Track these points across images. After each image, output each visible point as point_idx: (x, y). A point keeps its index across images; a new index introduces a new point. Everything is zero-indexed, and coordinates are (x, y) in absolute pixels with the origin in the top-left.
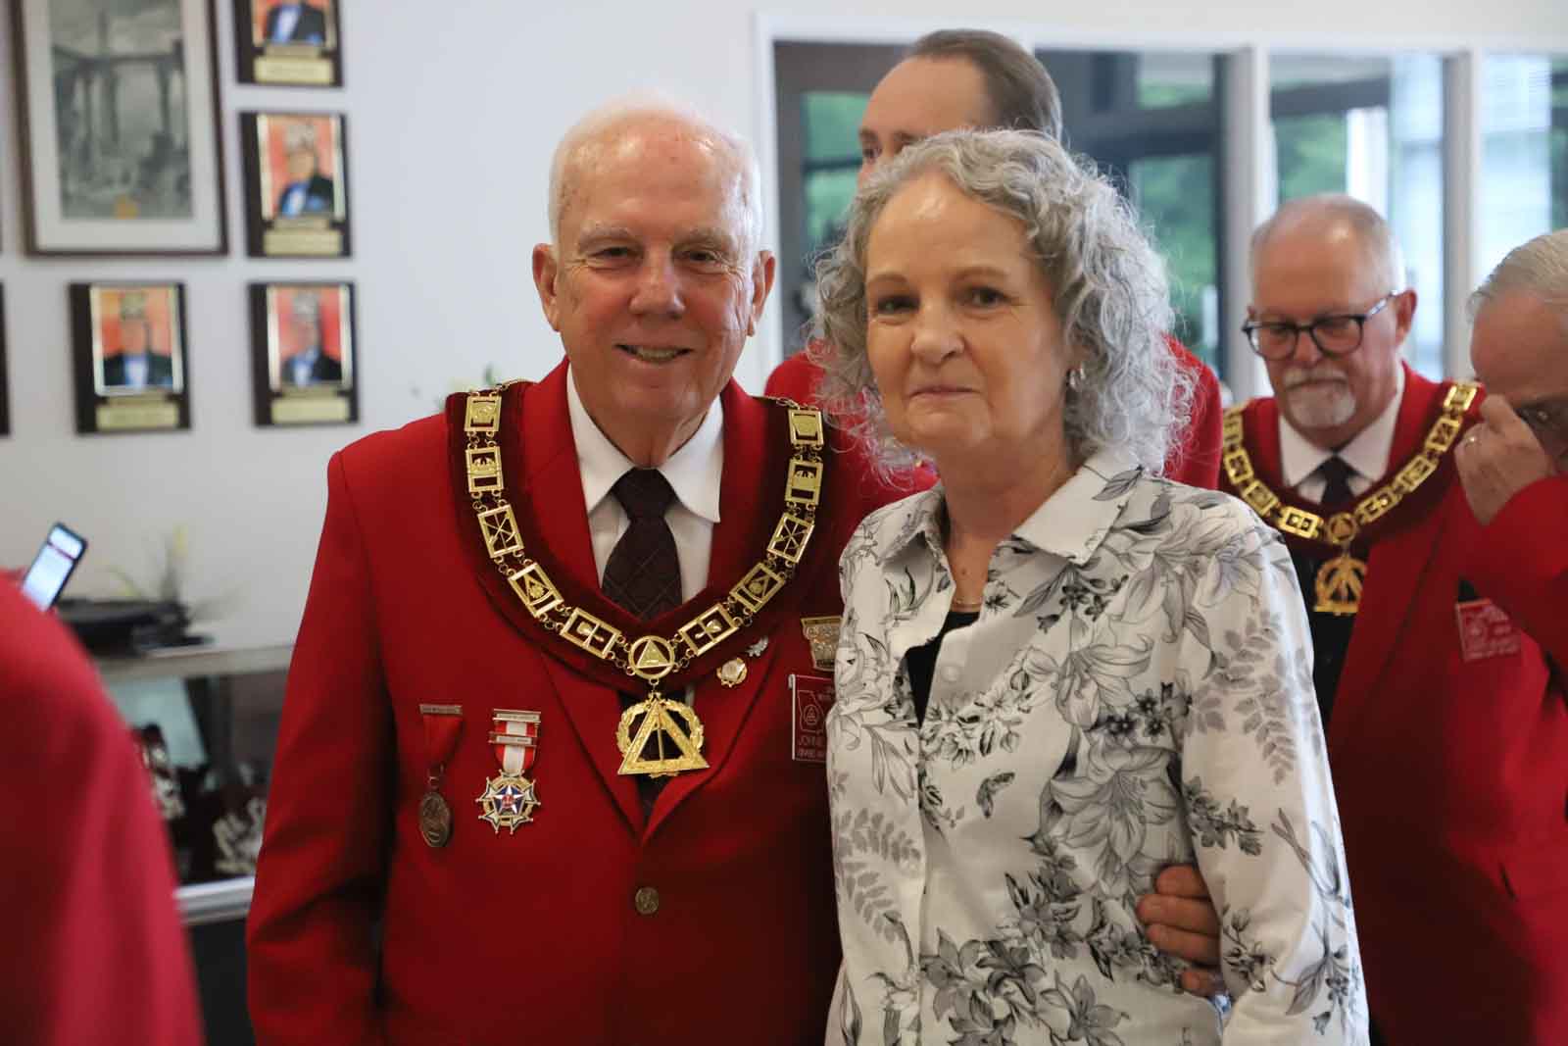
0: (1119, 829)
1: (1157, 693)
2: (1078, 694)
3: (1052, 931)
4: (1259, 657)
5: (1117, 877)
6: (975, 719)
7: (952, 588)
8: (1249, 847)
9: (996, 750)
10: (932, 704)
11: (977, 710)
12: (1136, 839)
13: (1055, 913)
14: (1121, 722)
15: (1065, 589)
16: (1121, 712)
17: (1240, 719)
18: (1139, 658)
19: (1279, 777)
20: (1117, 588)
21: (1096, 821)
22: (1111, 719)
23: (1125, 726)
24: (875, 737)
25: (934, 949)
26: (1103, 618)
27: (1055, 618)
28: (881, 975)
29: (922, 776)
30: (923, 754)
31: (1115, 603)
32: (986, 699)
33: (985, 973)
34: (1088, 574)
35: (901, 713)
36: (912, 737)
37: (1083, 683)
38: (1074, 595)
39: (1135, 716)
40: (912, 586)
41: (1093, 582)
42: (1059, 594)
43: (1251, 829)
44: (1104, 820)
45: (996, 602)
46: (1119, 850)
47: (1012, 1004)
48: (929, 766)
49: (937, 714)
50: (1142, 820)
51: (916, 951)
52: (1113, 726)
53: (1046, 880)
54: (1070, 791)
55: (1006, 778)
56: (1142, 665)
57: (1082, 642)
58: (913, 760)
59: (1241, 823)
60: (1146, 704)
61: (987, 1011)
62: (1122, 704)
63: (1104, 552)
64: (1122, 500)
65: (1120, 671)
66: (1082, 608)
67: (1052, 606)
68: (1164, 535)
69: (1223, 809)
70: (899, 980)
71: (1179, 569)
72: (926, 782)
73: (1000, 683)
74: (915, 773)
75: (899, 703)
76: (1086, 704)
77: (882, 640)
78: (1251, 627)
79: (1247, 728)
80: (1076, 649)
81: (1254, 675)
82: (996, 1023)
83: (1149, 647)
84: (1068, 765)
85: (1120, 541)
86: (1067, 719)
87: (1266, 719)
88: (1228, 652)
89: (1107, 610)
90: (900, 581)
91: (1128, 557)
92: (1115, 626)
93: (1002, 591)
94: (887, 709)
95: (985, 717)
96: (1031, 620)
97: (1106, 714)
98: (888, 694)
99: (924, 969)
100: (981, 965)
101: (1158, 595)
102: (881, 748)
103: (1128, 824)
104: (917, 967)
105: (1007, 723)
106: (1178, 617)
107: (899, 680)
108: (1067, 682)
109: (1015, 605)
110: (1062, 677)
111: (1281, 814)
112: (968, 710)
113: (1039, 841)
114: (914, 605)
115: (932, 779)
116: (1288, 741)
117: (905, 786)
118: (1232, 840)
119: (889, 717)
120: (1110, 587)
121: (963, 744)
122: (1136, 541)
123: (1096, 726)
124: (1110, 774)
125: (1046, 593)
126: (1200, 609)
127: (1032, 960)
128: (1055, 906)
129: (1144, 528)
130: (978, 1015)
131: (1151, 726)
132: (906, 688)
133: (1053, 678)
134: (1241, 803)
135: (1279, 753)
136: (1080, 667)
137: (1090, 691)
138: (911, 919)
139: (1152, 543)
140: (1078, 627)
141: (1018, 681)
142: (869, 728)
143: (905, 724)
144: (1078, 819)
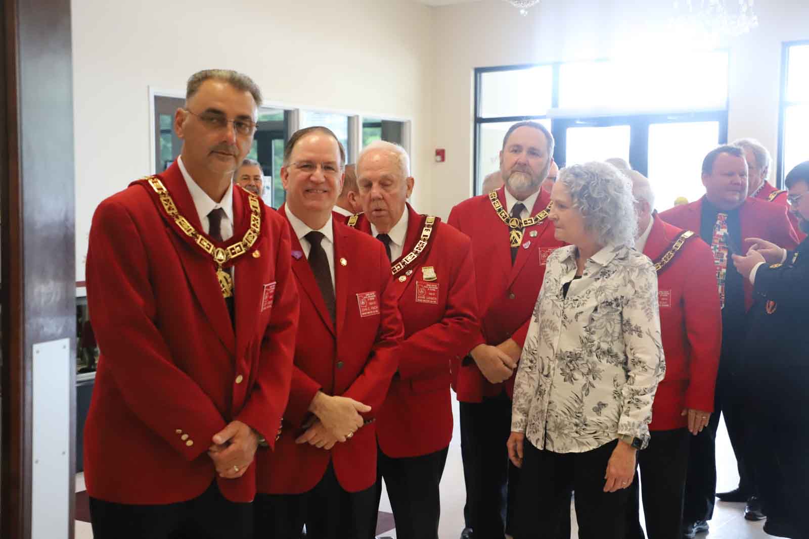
0: (608, 325)
1: (619, 297)
2: (601, 295)
3: (588, 349)
4: (647, 293)
5: (609, 337)
6: (577, 300)
7: (577, 269)
8: (640, 336)
9: (580, 307)
10: (567, 296)
11: (578, 298)
12: (613, 327)
13: (589, 345)
14: (609, 303)
15: (602, 272)
16: (610, 301)
17: (641, 306)
18: (616, 289)
19: (649, 320)
20: (614, 272)
21: (602, 323)
22: (607, 302)
23: (610, 304)
24: (553, 302)
25: (559, 353)
26: (609, 279)
27: (599, 279)
28: (548, 357)
29: (563, 312)
30: (564, 308)
31: (612, 276)
32: (580, 295)
33: (569, 359)
34: (607, 269)
35: (560, 297)
36: (562, 304)
37: (602, 293)
38: (603, 274)
39: (613, 302)
40: (567, 267)
41: (609, 271)
42: (600, 273)
43: (641, 332)
44: (605, 323)
45: (586, 274)
46: (609, 329)
47: (574, 366)
48: (565, 310)
49: (568, 298)
50: (615, 324)
51: (555, 353)
52: (607, 304)
53: (587, 337)
54: (596, 316)
55: (582, 312)
56: (616, 290)
57: (603, 284)
58: (562, 309)
59: (639, 330)
60: (616, 300)
61: (569, 367)
62: (610, 299)
63: (611, 264)
64: (617, 253)
65: (610, 291)
66: (605, 277)
67: (598, 276)
68: (626, 261)
69: (633, 326)
70: (552, 359)
71: (628, 270)
72: (564, 314)
73: (584, 292)
74: (562, 312)
75: (560, 295)
76: (602, 298)
77: (558, 280)
78: (645, 286)
79: (642, 309)
80: (602, 285)
81: (645, 297)
82: (571, 370)
83: (618, 287)
84: (596, 309)
85: (616, 262)
86: (597, 300)
87: (647, 307)
88: (640, 291)
89: (610, 277)
90: (564, 266)
91: (617, 265)
92: (611, 281)
93: (587, 272)
94: (557, 296)
95: (579, 300)
96: (593, 279)
97: (606, 301)
98: (557, 293)
99: (556, 357)
100: (568, 357)
101: (623, 275)
102: (554, 305)
103: (611, 324)
104: (555, 356)
105: (583, 301)
106: (627, 280)
107: (561, 290)
108: (598, 293)
109: (589, 275)
110: (597, 291)
111: (649, 330)
112: (576, 298)
113: (588, 328)
114: (567, 272)
115: (565, 313)
116: (652, 313)
117: (559, 315)
118: (635, 334)
119: (557, 298)
120: (612, 273)
121: (574, 305)
122: (619, 262)
123: (604, 303)
124: (606, 312)
125: (597, 273)
126: (633, 279)
127: (581, 356)
128: (589, 344)
129: (622, 259)
130: (567, 368)
131: (617, 305)
132: (562, 291)
133: (595, 291)
134: (638, 325)
135: (649, 316)
136: (601, 289)
137: (603, 295)
138: (555, 345)
139: (624, 263)
140: (603, 280)
141: (588, 292)
142: (552, 300)
143: (561, 300)
144: (599, 322)
